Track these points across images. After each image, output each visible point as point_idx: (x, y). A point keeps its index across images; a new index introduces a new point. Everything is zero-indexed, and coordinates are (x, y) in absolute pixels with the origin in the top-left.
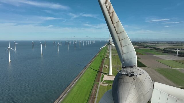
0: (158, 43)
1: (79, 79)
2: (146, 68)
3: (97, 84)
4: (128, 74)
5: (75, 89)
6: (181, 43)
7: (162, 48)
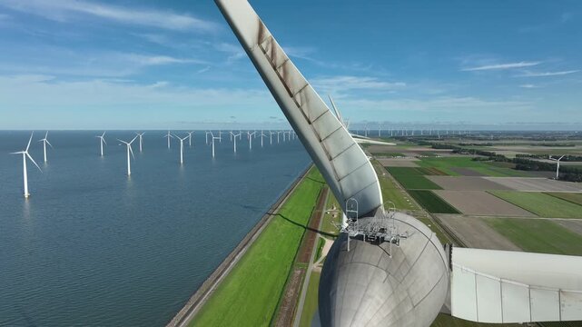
0: (498, 137)
1: (247, 253)
2: (459, 216)
3: (302, 270)
4: (366, 236)
5: (233, 285)
6: (571, 138)
7: (510, 153)
